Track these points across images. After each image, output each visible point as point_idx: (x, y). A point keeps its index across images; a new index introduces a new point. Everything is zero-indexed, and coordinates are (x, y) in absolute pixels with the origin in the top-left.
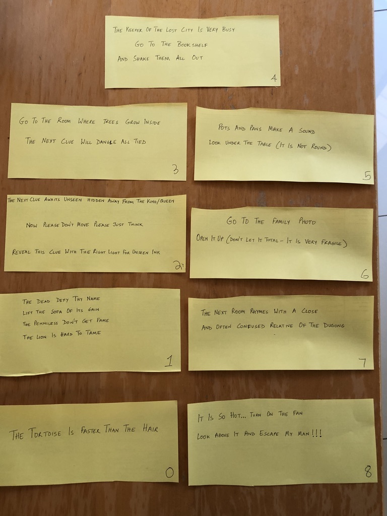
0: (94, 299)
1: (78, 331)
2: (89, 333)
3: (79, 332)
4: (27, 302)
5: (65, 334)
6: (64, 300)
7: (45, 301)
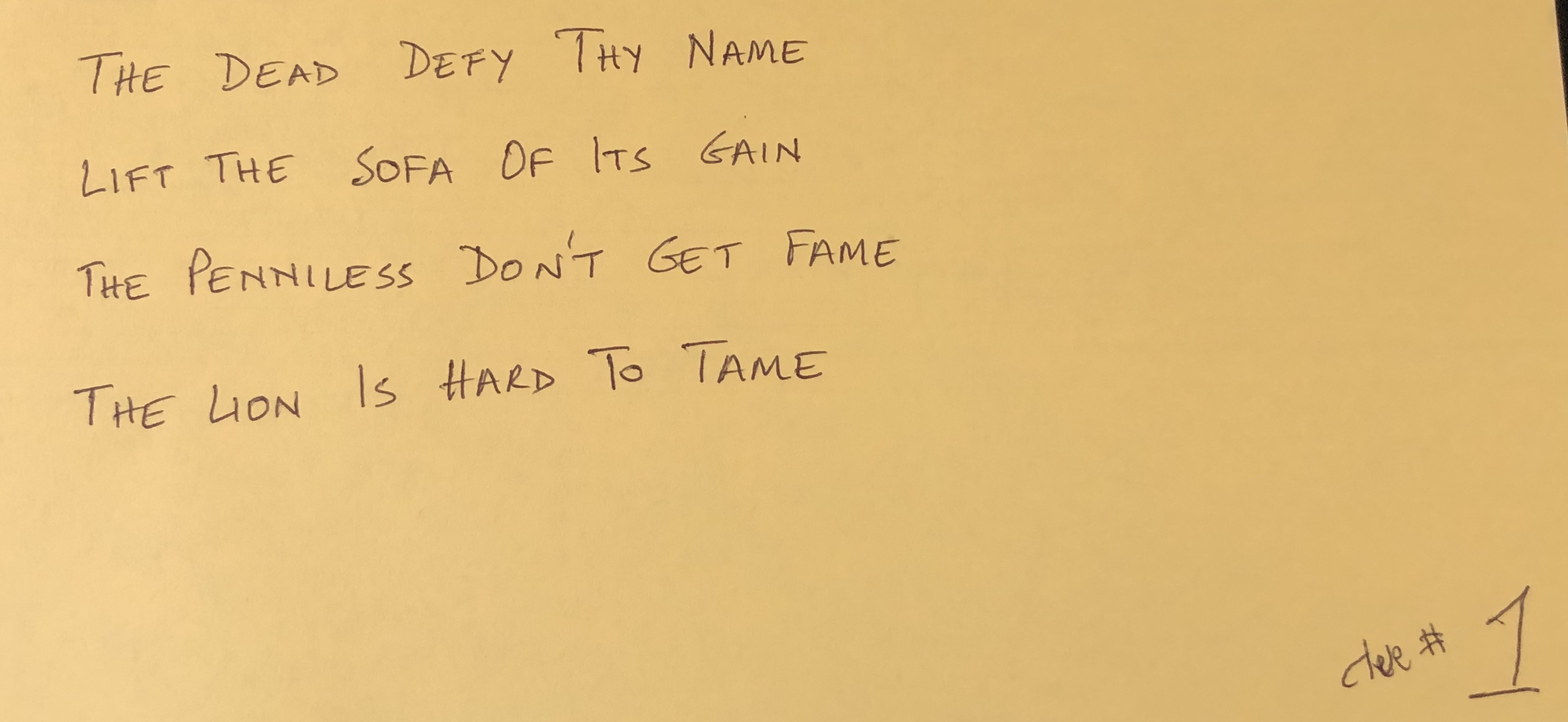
0: (757, 51)
1: (609, 354)
2: (713, 369)
3: (621, 360)
4: (124, 81)
5: (486, 379)
6: (472, 60)
7: (298, 73)
